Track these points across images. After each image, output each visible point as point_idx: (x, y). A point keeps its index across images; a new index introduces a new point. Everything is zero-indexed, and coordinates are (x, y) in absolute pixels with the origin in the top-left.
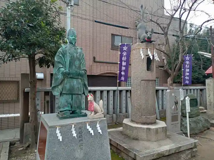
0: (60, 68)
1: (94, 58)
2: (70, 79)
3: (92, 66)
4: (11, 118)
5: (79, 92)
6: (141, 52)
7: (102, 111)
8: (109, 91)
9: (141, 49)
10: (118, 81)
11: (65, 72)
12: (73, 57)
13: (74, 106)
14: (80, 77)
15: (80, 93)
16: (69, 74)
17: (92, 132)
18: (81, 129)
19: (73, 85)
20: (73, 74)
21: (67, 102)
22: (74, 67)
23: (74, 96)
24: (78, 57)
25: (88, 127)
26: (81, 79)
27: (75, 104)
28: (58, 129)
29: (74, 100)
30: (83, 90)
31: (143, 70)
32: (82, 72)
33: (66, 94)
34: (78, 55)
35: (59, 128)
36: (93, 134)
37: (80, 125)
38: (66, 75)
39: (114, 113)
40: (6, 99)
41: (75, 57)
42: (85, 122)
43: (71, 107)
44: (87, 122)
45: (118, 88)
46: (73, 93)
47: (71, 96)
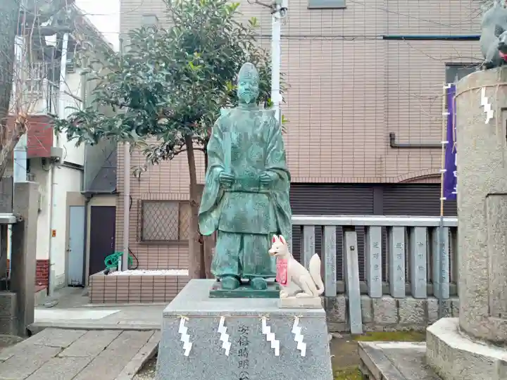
0: (214, 167)
1: (392, 137)
2: (238, 194)
3: (383, 159)
4: (159, 278)
5: (260, 230)
6: (484, 101)
7: (318, 289)
8: (413, 227)
9: (483, 90)
10: (443, 198)
11: (221, 178)
12: (243, 139)
13: (247, 266)
14: (263, 189)
15: (263, 231)
16: (232, 181)
17: (276, 345)
18: (244, 333)
19: (245, 210)
20: (242, 180)
21: (229, 252)
22: (244, 163)
23: (247, 239)
24: (259, 135)
25: (266, 330)
26: (267, 194)
27: (249, 260)
28: (182, 321)
29: (248, 249)
30: (277, 223)
31: (494, 160)
32: (266, 175)
33: (229, 233)
34: (258, 130)
35: (186, 320)
36: (277, 353)
37: (244, 322)
38: (226, 184)
39: (431, 294)
40: (163, 238)
41: (250, 134)
42: (256, 314)
43: (240, 267)
44: (264, 314)
45: (445, 220)
46: (246, 231)
47: (238, 238)
